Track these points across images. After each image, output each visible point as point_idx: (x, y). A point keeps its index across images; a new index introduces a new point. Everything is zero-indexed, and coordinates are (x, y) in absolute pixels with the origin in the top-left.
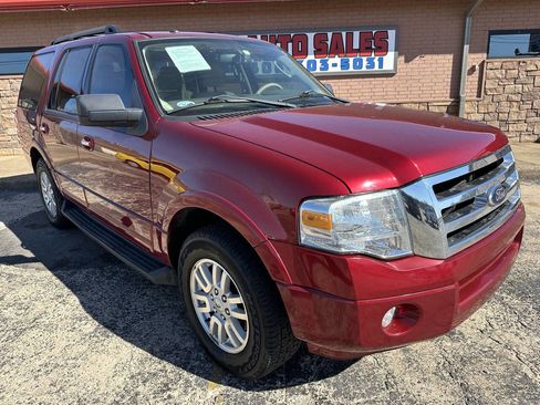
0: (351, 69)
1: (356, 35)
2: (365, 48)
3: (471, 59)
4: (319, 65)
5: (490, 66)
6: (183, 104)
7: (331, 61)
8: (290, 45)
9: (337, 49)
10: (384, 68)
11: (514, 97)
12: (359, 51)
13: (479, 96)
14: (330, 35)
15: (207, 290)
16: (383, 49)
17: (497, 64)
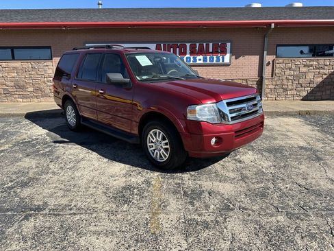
0: (208, 62)
1: (211, 45)
2: (215, 52)
3: (268, 58)
4: (192, 59)
5: (277, 61)
6: (144, 77)
7: (198, 58)
8: (178, 49)
9: (201, 52)
10: (225, 62)
11: (290, 77)
12: (212, 53)
13: (272, 76)
14: (198, 45)
15: (153, 141)
16: (224, 52)
17: (281, 61)
